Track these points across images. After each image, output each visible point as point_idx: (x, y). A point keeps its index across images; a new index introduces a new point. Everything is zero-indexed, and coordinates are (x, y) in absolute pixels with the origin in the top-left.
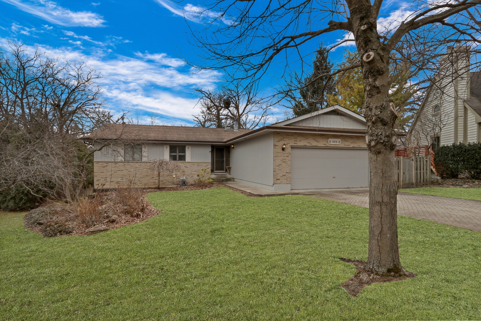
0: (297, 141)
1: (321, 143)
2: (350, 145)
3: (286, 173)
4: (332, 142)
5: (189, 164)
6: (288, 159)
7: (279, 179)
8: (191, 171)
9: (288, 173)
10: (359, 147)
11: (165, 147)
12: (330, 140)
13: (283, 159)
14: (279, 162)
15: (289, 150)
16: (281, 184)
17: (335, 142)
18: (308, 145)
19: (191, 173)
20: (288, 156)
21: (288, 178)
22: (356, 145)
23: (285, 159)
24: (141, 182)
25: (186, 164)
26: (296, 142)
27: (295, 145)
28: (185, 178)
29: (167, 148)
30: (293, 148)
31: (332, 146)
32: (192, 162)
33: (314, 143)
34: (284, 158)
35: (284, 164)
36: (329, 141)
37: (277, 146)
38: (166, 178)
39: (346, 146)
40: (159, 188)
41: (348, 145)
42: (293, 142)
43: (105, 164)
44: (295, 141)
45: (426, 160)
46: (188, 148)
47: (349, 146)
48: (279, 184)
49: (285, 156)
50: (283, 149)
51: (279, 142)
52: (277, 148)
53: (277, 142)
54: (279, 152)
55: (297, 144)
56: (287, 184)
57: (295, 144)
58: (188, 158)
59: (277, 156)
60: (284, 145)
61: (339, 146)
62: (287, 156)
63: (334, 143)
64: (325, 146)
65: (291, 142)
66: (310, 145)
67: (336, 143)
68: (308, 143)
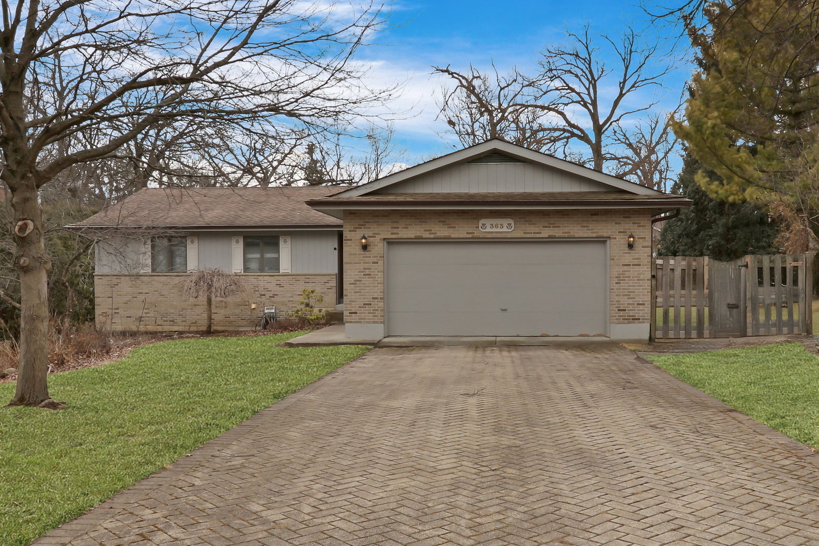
0: (398, 228)
1: (461, 231)
2: (540, 233)
3: (373, 298)
4: (490, 227)
5: (285, 277)
6: (376, 269)
7: (356, 313)
8: (290, 295)
9: (377, 298)
10: (566, 235)
11: (234, 240)
12: (482, 222)
13: (364, 269)
14: (355, 275)
15: (379, 248)
16: (361, 322)
17: (497, 226)
18: (426, 235)
19: (291, 299)
20: (377, 263)
21: (377, 310)
22: (558, 232)
23: (370, 269)
24: (184, 319)
25: (279, 278)
26: (395, 231)
27: (394, 236)
28: (273, 311)
29: (237, 242)
30: (390, 243)
31: (490, 236)
32: (294, 273)
33: (442, 231)
34: (366, 266)
35: (366, 280)
36: (480, 225)
37: (351, 240)
38: (237, 311)
39: (528, 236)
40: (209, 332)
41: (534, 233)
42: (388, 231)
43: (115, 280)
44: (392, 228)
45: (795, 264)
46: (285, 242)
47: (538, 236)
48: (355, 322)
49: (370, 263)
50: (365, 247)
51: (356, 231)
52: (350, 246)
53: (350, 231)
54: (356, 254)
55: (398, 234)
56: (374, 322)
57: (392, 234)
58: (285, 266)
59: (351, 263)
60: (364, 237)
61: (509, 236)
62: (373, 263)
63: (494, 230)
64: (470, 236)
65: (385, 231)
66: (432, 236)
67: (499, 230)
68: (425, 231)
